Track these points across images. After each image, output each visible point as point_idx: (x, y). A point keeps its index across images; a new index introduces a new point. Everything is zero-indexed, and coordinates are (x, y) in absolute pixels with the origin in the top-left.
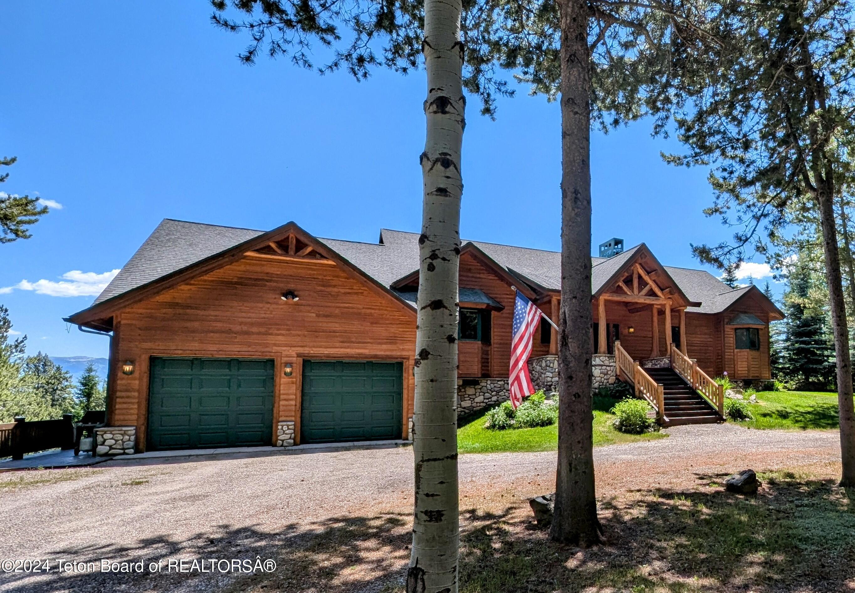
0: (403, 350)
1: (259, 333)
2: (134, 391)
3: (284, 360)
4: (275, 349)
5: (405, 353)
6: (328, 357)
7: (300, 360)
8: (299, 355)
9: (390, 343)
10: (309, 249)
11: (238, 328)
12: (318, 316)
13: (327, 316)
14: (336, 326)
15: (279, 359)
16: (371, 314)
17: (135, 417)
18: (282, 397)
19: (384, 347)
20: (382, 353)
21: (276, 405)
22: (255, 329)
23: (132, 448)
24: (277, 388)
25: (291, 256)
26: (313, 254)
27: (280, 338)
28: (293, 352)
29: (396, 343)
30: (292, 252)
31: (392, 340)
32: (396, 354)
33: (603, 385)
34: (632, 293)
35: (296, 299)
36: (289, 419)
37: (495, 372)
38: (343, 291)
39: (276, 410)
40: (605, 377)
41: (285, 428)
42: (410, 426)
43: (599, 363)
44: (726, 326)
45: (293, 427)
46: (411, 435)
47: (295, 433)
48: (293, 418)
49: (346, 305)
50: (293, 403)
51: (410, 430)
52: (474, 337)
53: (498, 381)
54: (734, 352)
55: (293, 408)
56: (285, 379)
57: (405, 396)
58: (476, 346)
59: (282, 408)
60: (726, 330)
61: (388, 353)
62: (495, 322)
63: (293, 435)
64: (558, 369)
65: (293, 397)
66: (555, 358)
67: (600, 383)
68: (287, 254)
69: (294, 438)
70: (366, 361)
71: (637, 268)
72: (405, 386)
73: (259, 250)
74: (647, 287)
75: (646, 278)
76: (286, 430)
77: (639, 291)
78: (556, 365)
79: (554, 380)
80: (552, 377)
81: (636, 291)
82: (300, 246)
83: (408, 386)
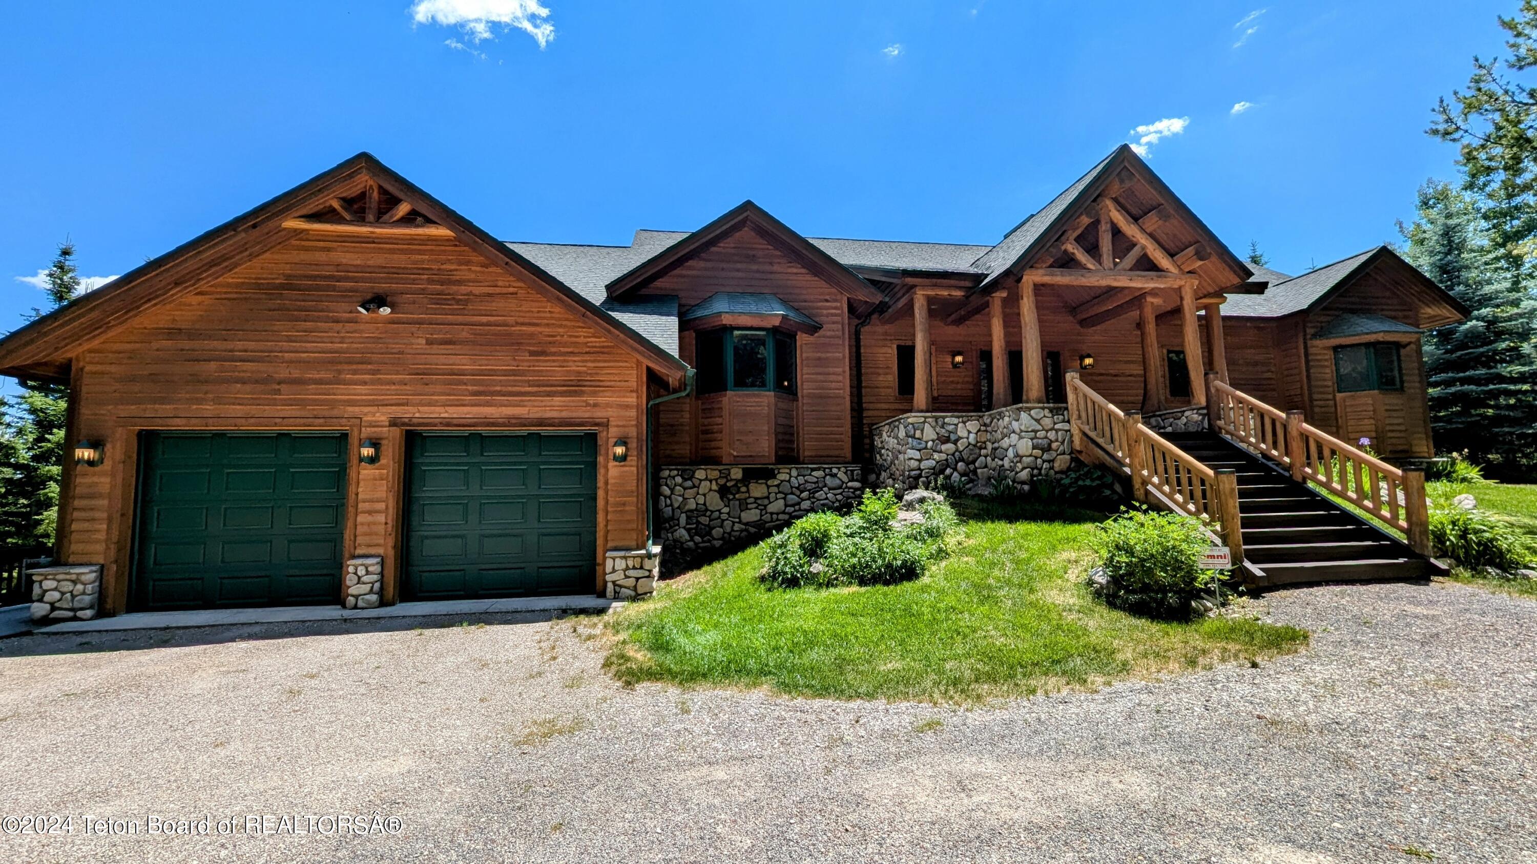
0: (596, 406)
1: (323, 382)
2: (100, 496)
3: (366, 432)
4: (351, 412)
5: (599, 414)
6: (448, 425)
7: (396, 432)
8: (393, 423)
9: (570, 393)
10: (403, 209)
11: (283, 373)
12: (430, 342)
13: (447, 342)
14: (464, 363)
15: (356, 430)
16: (531, 336)
17: (100, 547)
18: (361, 506)
19: (558, 400)
20: (554, 414)
21: (350, 524)
22: (314, 375)
23: (91, 607)
24: (352, 488)
25: (370, 224)
26: (410, 219)
27: (359, 389)
28: (382, 416)
29: (580, 394)
30: (371, 217)
31: (574, 387)
32: (584, 414)
33: (1040, 474)
34: (1099, 267)
35: (385, 311)
36: (372, 551)
37: (807, 453)
38: (477, 290)
39: (348, 535)
40: (1045, 457)
41: (361, 571)
42: (609, 568)
43: (1031, 426)
44: (1309, 343)
45: (378, 568)
46: (610, 586)
47: (382, 581)
48: (381, 551)
49: (484, 319)
50: (381, 518)
51: (609, 578)
52: (763, 385)
53: (813, 470)
54: (1334, 399)
55: (381, 529)
56: (367, 472)
57: (600, 503)
58: (766, 400)
59: (360, 529)
60: (1312, 350)
61: (564, 414)
62: (804, 355)
63: (377, 586)
64: (933, 441)
65: (382, 506)
66: (926, 417)
67: (1033, 469)
68: (360, 219)
69: (381, 592)
70: (524, 431)
71: (1106, 209)
72: (600, 481)
73: (314, 217)
74: (1135, 252)
75: (1131, 230)
76: (363, 575)
77: (1116, 260)
78: (929, 433)
79: (926, 464)
80: (921, 460)
81: (1107, 261)
82: (385, 205)
83: (606, 483)
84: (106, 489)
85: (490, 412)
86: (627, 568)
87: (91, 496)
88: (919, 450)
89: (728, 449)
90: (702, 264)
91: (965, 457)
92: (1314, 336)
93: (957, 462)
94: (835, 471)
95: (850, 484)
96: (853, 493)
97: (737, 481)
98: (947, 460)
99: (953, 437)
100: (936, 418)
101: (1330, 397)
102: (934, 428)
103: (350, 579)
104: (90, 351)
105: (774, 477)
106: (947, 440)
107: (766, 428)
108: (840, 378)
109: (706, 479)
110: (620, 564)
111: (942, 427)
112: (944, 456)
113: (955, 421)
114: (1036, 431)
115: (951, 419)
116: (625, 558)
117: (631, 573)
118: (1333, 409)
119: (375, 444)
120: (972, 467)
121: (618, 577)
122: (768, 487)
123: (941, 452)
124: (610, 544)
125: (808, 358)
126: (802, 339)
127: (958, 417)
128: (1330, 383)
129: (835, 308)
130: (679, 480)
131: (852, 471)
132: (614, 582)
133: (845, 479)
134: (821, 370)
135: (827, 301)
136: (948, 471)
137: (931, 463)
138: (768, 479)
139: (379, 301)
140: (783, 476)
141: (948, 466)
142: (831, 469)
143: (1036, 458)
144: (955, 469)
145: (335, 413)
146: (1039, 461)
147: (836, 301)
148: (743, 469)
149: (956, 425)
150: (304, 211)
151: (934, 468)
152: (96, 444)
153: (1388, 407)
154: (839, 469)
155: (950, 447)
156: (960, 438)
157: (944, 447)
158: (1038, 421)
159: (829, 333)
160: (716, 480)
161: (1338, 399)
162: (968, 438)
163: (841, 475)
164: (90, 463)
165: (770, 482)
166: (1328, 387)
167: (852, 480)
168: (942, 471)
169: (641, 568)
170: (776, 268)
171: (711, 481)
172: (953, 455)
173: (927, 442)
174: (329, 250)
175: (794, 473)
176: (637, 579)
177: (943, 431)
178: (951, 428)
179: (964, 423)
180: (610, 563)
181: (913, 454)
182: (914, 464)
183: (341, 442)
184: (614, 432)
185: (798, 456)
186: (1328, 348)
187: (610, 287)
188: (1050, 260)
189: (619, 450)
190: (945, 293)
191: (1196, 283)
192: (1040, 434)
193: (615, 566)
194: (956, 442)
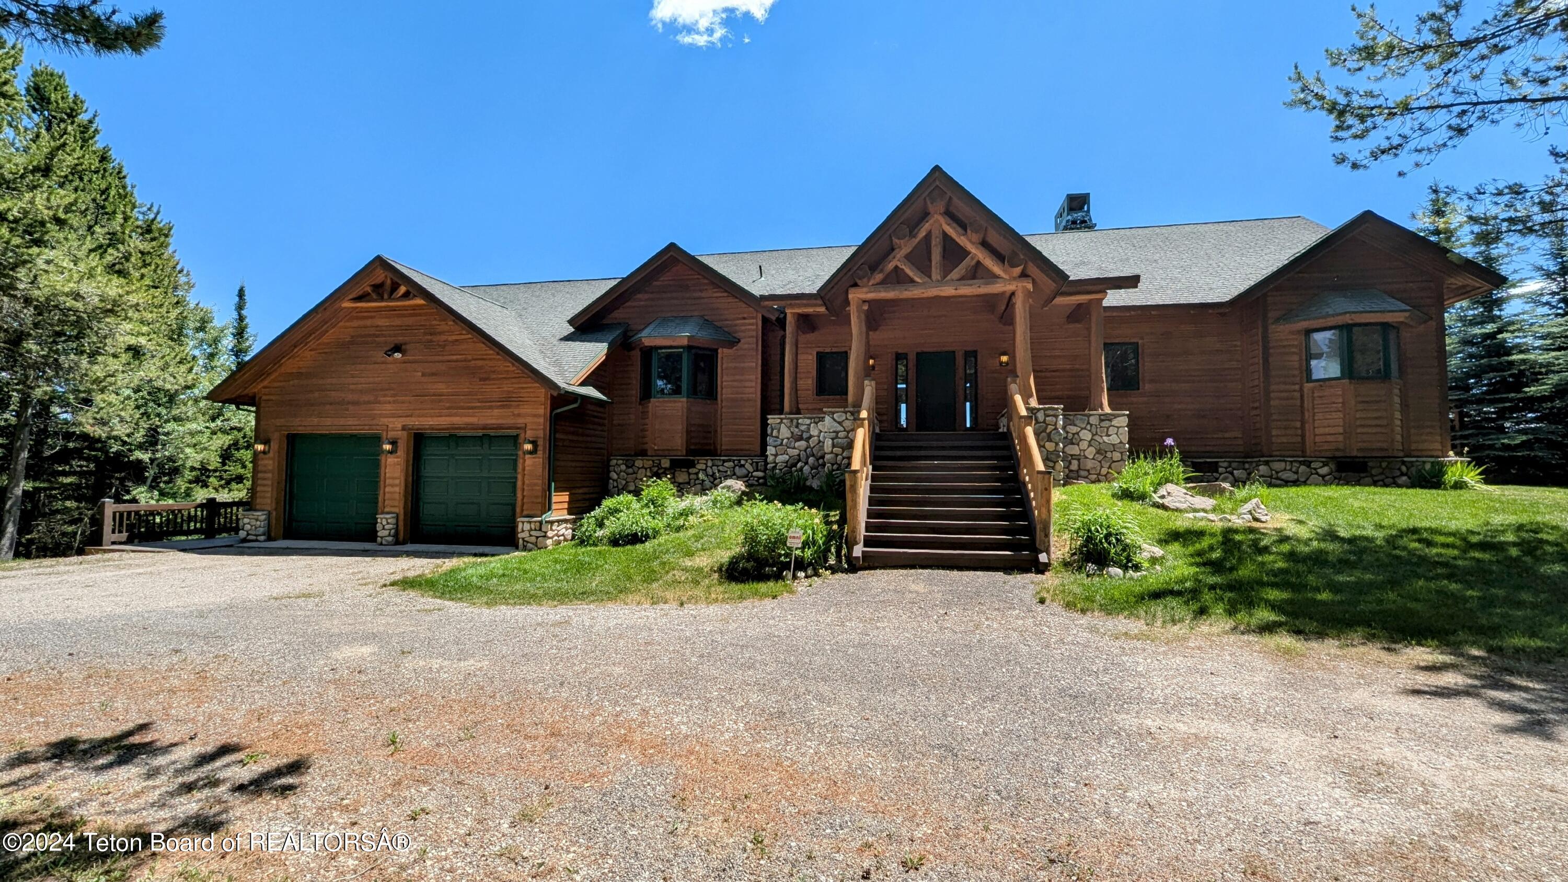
0: (519, 415)
1: (369, 402)
2: (269, 471)
3: (391, 434)
4: (385, 421)
5: (521, 421)
6: (433, 429)
7: (405, 434)
8: (404, 428)
9: (502, 407)
10: (403, 289)
11: (350, 397)
12: (423, 375)
13: (433, 374)
14: (441, 387)
15: (385, 433)
16: (481, 367)
17: (269, 501)
18: (388, 481)
19: (495, 412)
20: (494, 421)
21: (382, 492)
22: (366, 398)
23: (264, 534)
24: (382, 470)
25: (386, 301)
26: (406, 295)
27: (388, 406)
28: (398, 423)
29: (509, 407)
30: (387, 296)
31: (506, 401)
32: (510, 421)
33: (838, 469)
34: (927, 279)
35: (398, 355)
36: (393, 510)
37: (723, 447)
38: (450, 338)
39: (380, 499)
40: (844, 454)
41: (384, 522)
42: (520, 529)
43: (832, 427)
44: (1272, 328)
45: (394, 521)
46: (521, 541)
47: (397, 529)
48: (397, 510)
49: (454, 357)
50: (397, 489)
51: (520, 535)
52: (679, 392)
53: (724, 461)
54: (1301, 390)
55: (397, 496)
56: (391, 460)
57: (519, 483)
58: (680, 404)
59: (387, 496)
60: (1273, 336)
61: (500, 421)
62: (724, 366)
63: (393, 531)
64: (788, 439)
65: (397, 482)
66: (782, 419)
67: (833, 465)
68: (382, 299)
69: (396, 535)
70: (480, 433)
71: (938, 224)
72: (520, 470)
73: (359, 299)
74: (967, 262)
75: (962, 241)
76: (385, 525)
77: (946, 272)
78: (785, 432)
79: (780, 458)
80: (776, 455)
81: (936, 274)
82: (395, 287)
83: (524, 470)
84: (271, 468)
85: (457, 420)
86: (531, 530)
87: (265, 472)
88: (775, 447)
89: (653, 446)
90: (646, 296)
91: (815, 452)
92: (1277, 320)
93: (808, 458)
94: (743, 462)
95: (755, 474)
96: (757, 481)
97: (666, 469)
98: (799, 455)
99: (805, 435)
100: (792, 420)
101: (1297, 387)
102: (789, 428)
103: (379, 527)
104: (265, 387)
105: (694, 466)
106: (800, 438)
107: (680, 427)
108: (753, 384)
109: (643, 467)
110: (527, 526)
111: (797, 427)
112: (796, 452)
113: (808, 421)
114: (837, 432)
115: (804, 421)
116: (530, 522)
117: (533, 533)
118: (1298, 402)
119: (394, 443)
120: (821, 461)
121: (524, 535)
122: (689, 474)
123: (794, 448)
124: (525, 513)
125: (727, 369)
126: (723, 353)
127: (811, 418)
128: (1296, 372)
129: (752, 324)
130: (623, 467)
131: (757, 463)
132: (523, 539)
133: (751, 469)
134: (737, 377)
135: (744, 318)
136: (799, 465)
137: (786, 457)
138: (688, 468)
139: (397, 348)
140: (700, 467)
141: (799, 460)
142: (739, 461)
143: (837, 455)
144: (806, 463)
145: (374, 422)
146: (839, 458)
147: (753, 318)
148: (671, 460)
149: (809, 425)
150: (351, 297)
151: (787, 462)
153: (1359, 399)
154: (746, 461)
155: (803, 444)
156: (811, 437)
157: (797, 444)
158: (840, 423)
159: (746, 346)
160: (650, 468)
161: (1305, 390)
162: (819, 437)
163: (748, 466)
164: (264, 452)
165: (691, 471)
166: (1294, 376)
167: (757, 470)
168: (795, 465)
169: (540, 530)
170: (703, 295)
171: (646, 469)
172: (805, 451)
173: (783, 440)
174: (372, 317)
175: (710, 463)
176: (537, 537)
177: (797, 430)
178: (803, 428)
179: (817, 423)
180: (520, 525)
181: (770, 450)
182: (770, 458)
183: (376, 440)
184: (529, 434)
185: (716, 450)
186: (1299, 332)
187: (571, 322)
188: (879, 277)
189: (528, 447)
190: (810, 310)
191: (1030, 286)
192: (841, 435)
193: (524, 528)
194: (808, 440)
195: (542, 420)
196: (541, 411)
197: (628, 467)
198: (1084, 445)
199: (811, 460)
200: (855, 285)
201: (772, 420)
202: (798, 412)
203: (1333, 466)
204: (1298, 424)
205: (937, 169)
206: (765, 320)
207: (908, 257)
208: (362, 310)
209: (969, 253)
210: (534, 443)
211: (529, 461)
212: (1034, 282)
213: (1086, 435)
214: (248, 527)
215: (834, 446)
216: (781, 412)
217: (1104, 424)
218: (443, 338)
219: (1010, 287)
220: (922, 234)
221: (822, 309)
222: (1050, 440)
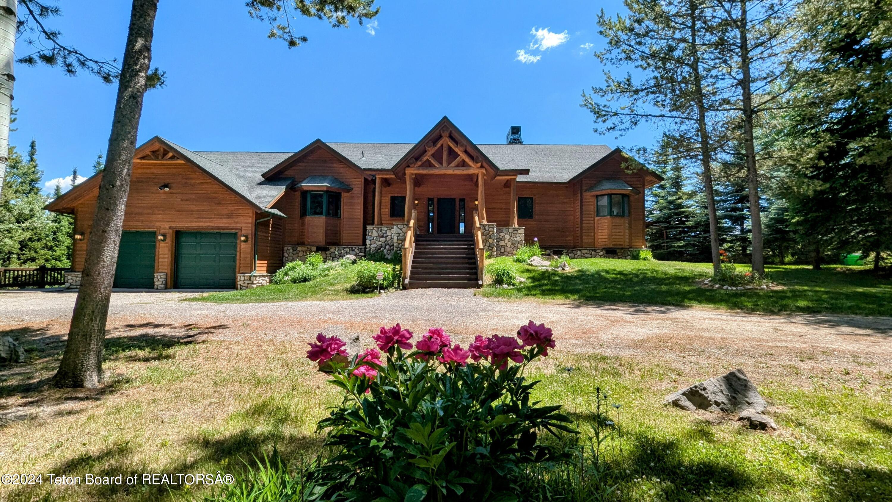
0: (237, 223)
1: (148, 214)
3: (162, 231)
4: (158, 224)
5: (239, 225)
6: (187, 229)
7: (171, 231)
8: (170, 228)
9: (228, 218)
10: (170, 154)
11: (137, 210)
12: (182, 200)
13: (187, 200)
14: (193, 207)
15: (159, 230)
16: (216, 198)
18: (160, 256)
19: (224, 221)
20: (223, 225)
21: (156, 262)
22: (146, 211)
24: (157, 250)
25: (160, 160)
26: (172, 158)
27: (160, 216)
28: (167, 225)
29: (233, 218)
30: (160, 158)
31: (230, 215)
32: (234, 225)
33: (399, 250)
34: (441, 166)
35: (167, 189)
36: (164, 271)
37: (344, 241)
38: (198, 182)
39: (156, 264)
41: (159, 277)
42: (238, 280)
43: (397, 231)
44: (584, 194)
45: (164, 277)
46: (239, 286)
47: (166, 281)
48: (166, 271)
49: (201, 192)
50: (166, 260)
51: (238, 283)
52: (321, 213)
53: (345, 247)
54: (594, 220)
55: (166, 264)
56: (162, 244)
57: (238, 257)
58: (322, 219)
59: (160, 264)
60: (585, 197)
61: (227, 225)
62: (345, 201)
63: (164, 282)
64: (376, 237)
65: (167, 256)
66: (373, 227)
67: (397, 247)
68: (157, 158)
69: (166, 284)
70: (215, 231)
71: (446, 141)
72: (238, 249)
73: (143, 158)
74: (458, 159)
75: (456, 150)
76: (159, 279)
77: (449, 163)
78: (375, 234)
79: (372, 246)
80: (371, 244)
81: (445, 163)
82: (165, 153)
83: (240, 250)
84: (85, 249)
85: (202, 224)
86: (245, 280)
87: (81, 251)
88: (370, 240)
89: (307, 240)
90: (304, 164)
91: (389, 243)
92: (586, 191)
93: (386, 245)
94: (354, 248)
97: (314, 252)
98: (382, 244)
99: (385, 235)
100: (378, 228)
101: (592, 219)
102: (377, 232)
103: (156, 280)
104: (82, 204)
105: (329, 251)
106: (382, 237)
107: (322, 231)
108: (359, 211)
109: (302, 251)
110: (242, 278)
111: (381, 231)
112: (380, 243)
114: (399, 233)
115: (384, 229)
116: (244, 276)
117: (246, 282)
118: (593, 225)
119: (164, 235)
121: (241, 283)
123: (379, 241)
124: (241, 272)
125: (346, 203)
126: (344, 195)
127: (387, 227)
128: (592, 213)
129: (359, 182)
130: (291, 251)
131: (361, 248)
133: (358, 252)
134: (351, 207)
135: (355, 179)
136: (382, 249)
137: (376, 245)
138: (326, 251)
139: (166, 186)
140: (332, 250)
141: (382, 247)
142: (352, 248)
144: (385, 248)
145: (152, 224)
146: (400, 245)
147: (359, 179)
148: (316, 247)
149: (387, 230)
150: (139, 156)
151: (376, 247)
152: (82, 234)
153: (613, 224)
154: (356, 248)
155: (383, 239)
156: (387, 236)
157: (381, 239)
158: (401, 229)
159: (356, 192)
160: (306, 251)
161: (596, 220)
162: (391, 236)
163: (356, 250)
164: (81, 240)
168: (380, 249)
169: (250, 280)
170: (335, 165)
172: (385, 242)
173: (374, 237)
174: (150, 168)
175: (337, 249)
176: (248, 284)
177: (381, 233)
178: (384, 232)
179: (390, 229)
180: (239, 278)
181: (368, 242)
182: (368, 246)
183: (154, 234)
184: (243, 232)
185: (340, 242)
186: (593, 196)
187: (263, 176)
188: (419, 163)
189: (243, 238)
190: (388, 176)
191: (484, 172)
192: (401, 234)
193: (241, 279)
194: (386, 237)
195: (250, 225)
196: (250, 220)
197: (294, 251)
198: (506, 241)
199: (387, 247)
200: (409, 166)
201: (369, 228)
202: (382, 224)
203: (604, 252)
204: (593, 234)
205: (445, 118)
206: (365, 180)
207: (433, 155)
208: (143, 164)
209: (459, 155)
210: (246, 237)
211: (243, 245)
212: (486, 170)
213: (507, 237)
214: (70, 281)
215: (398, 240)
216: (373, 224)
217: (515, 232)
218: (193, 181)
219: (476, 172)
220: (439, 145)
221: (394, 176)
222: (490, 238)
